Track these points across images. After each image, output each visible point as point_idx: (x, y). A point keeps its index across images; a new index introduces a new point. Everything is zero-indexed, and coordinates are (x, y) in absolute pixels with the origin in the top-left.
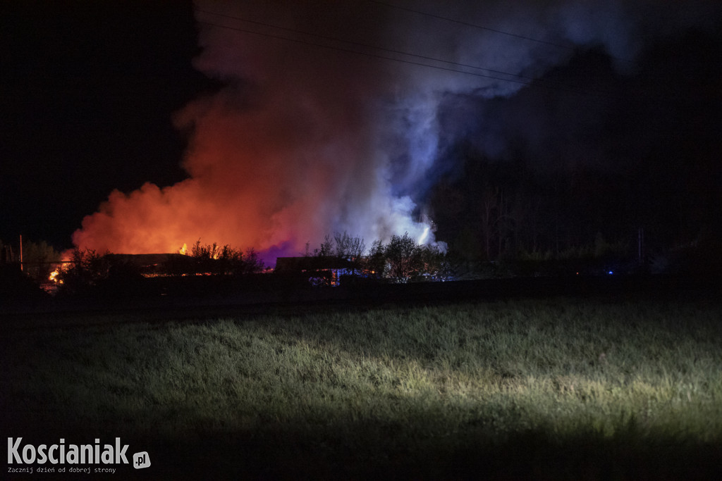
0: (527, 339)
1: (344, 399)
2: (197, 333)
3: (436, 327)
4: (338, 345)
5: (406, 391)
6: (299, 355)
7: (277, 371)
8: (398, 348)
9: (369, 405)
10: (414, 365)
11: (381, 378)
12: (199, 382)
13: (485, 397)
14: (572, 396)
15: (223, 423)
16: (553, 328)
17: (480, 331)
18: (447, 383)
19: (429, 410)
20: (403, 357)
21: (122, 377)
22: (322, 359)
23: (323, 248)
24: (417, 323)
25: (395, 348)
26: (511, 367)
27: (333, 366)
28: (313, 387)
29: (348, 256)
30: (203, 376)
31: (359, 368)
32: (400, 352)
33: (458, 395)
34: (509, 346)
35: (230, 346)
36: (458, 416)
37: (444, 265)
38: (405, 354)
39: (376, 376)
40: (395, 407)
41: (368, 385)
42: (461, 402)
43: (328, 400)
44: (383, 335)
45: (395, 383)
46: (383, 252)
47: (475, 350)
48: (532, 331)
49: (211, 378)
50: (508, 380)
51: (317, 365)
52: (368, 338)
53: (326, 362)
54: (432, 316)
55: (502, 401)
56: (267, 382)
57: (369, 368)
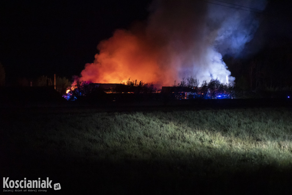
0: (267, 125)
1: (188, 148)
2: (127, 117)
3: (229, 118)
4: (187, 124)
5: (215, 145)
6: (170, 128)
7: (160, 135)
8: (212, 127)
9: (199, 151)
10: (219, 134)
11: (204, 139)
12: (127, 138)
13: (249, 149)
14: (286, 150)
15: (136, 157)
16: (279, 120)
17: (247, 120)
18: (232, 142)
19: (225, 154)
20: (214, 131)
21: (94, 135)
22: (180, 130)
23: (181, 83)
24: (221, 116)
25: (211, 126)
26: (260, 136)
27: (184, 134)
28: (175, 142)
29: (192, 87)
30: (128, 136)
31: (195, 135)
32: (213, 128)
33: (237, 148)
34: (259, 127)
35: (140, 123)
36: (237, 157)
37: (233, 92)
38: (215, 129)
39: (202, 138)
40: (210, 152)
41: (199, 142)
42: (239, 151)
43: (181, 148)
44: (206, 121)
45: (210, 142)
46: (207, 85)
47: (245, 128)
48: (270, 121)
49: (132, 137)
50: (259, 142)
51: (177, 133)
52: (199, 122)
53: (181, 132)
54: (227, 113)
55: (256, 151)
56: (156, 139)
57: (199, 135)
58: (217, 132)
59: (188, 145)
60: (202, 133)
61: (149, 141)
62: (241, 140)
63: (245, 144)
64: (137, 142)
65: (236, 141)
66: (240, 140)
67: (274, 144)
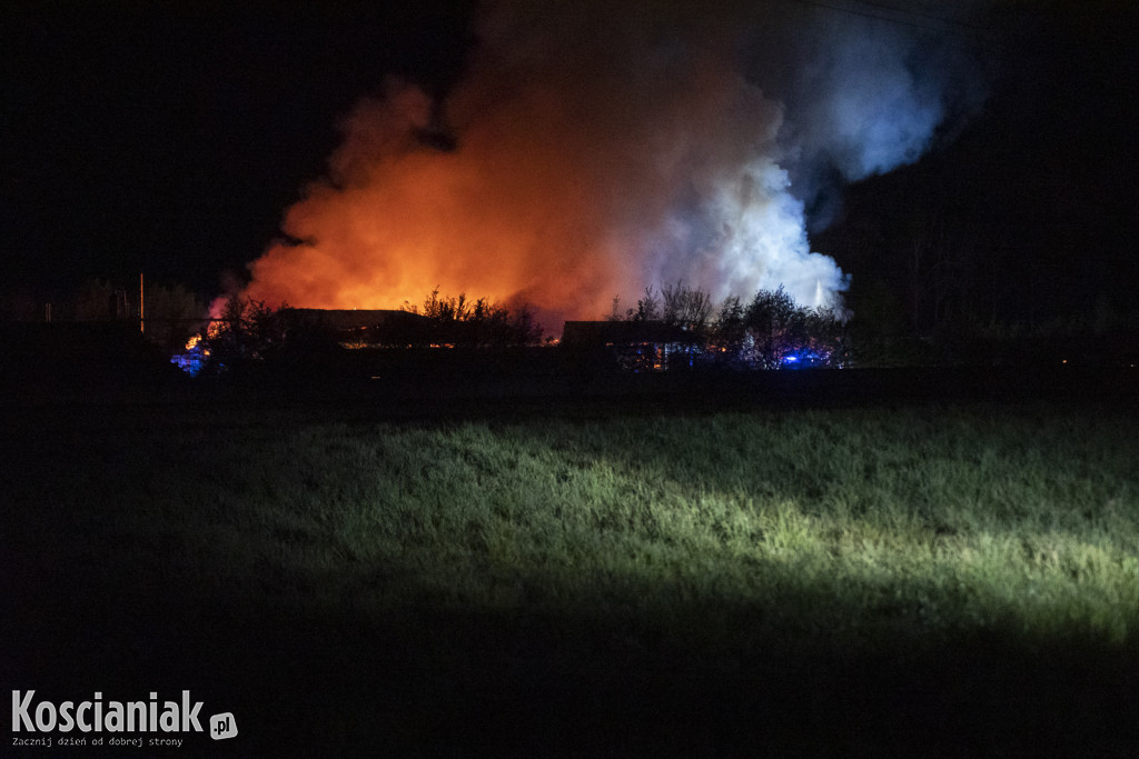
0: (980, 471)
1: (668, 562)
2: (426, 443)
3: (828, 445)
4: (662, 469)
5: (773, 552)
6: (596, 485)
7: (558, 511)
8: (763, 479)
9: (710, 573)
10: (788, 508)
11: (732, 528)
12: (426, 526)
13: (906, 566)
14: (1055, 570)
15: (462, 598)
16: (1024, 453)
17: (899, 453)
18: (843, 541)
19: (812, 585)
20: (770, 494)
21: (298, 513)
22: (634, 493)
23: (641, 308)
24: (795, 437)
25: (757, 477)
26: (951, 516)
27: (652, 506)
28: (617, 539)
29: (682, 322)
30: (433, 517)
31: (695, 510)
32: (766, 485)
33: (861, 562)
34: (948, 481)
35: (480, 466)
36: (860, 598)
37: (843, 341)
38: (773, 490)
39: (724, 524)
40: (755, 578)
41: (710, 539)
42: (867, 573)
43: (641, 562)
44: (738, 456)
45: (756, 537)
46: (742, 316)
47: (891, 485)
48: (989, 455)
49: (447, 520)
50: (946, 539)
51: (625, 504)
52: (712, 460)
53: (641, 498)
54: (821, 426)
55: (935, 574)
56: (541, 529)
57: (713, 511)
58: (782, 499)
59: (670, 553)
60: (721, 504)
61: (514, 537)
62: (875, 532)
63: (892, 547)
64: (465, 539)
65: (856, 533)
66: (874, 530)
67: (1006, 546)
